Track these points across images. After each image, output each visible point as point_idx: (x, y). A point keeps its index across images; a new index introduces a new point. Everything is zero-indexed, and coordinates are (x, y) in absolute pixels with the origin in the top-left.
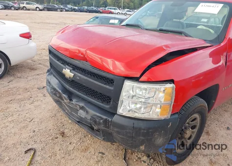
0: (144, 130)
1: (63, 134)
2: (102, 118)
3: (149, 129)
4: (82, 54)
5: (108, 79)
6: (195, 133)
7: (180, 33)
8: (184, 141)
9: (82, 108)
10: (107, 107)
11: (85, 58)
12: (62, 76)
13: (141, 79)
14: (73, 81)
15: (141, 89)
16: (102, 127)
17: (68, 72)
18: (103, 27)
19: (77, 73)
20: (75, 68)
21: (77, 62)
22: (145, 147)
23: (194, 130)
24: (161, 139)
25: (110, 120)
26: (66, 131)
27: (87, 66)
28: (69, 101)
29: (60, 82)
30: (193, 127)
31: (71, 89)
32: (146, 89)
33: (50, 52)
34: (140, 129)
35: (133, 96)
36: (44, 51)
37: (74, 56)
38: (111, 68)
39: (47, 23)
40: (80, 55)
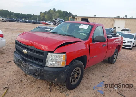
0: (56, 71)
1: (21, 81)
2: (39, 69)
3: (58, 71)
4: (31, 43)
5: (42, 52)
6: (80, 76)
7: (72, 36)
8: (75, 80)
9: (31, 66)
10: (41, 64)
11: (32, 45)
12: (22, 53)
13: (55, 52)
14: (27, 55)
15: (55, 56)
16: (39, 73)
17: (25, 51)
18: (40, 33)
19: (29, 51)
20: (28, 49)
21: (29, 47)
22: (57, 79)
23: (79, 75)
24: (63, 76)
25: (43, 69)
26: (22, 80)
27: (33, 48)
28: (25, 64)
29: (20, 56)
30: (78, 74)
31: (26, 58)
32: (56, 56)
33: (16, 43)
34: (54, 71)
35: (52, 59)
36: (8, 44)
37: (28, 44)
38: (43, 48)
39: (9, 29)
40: (31, 44)
